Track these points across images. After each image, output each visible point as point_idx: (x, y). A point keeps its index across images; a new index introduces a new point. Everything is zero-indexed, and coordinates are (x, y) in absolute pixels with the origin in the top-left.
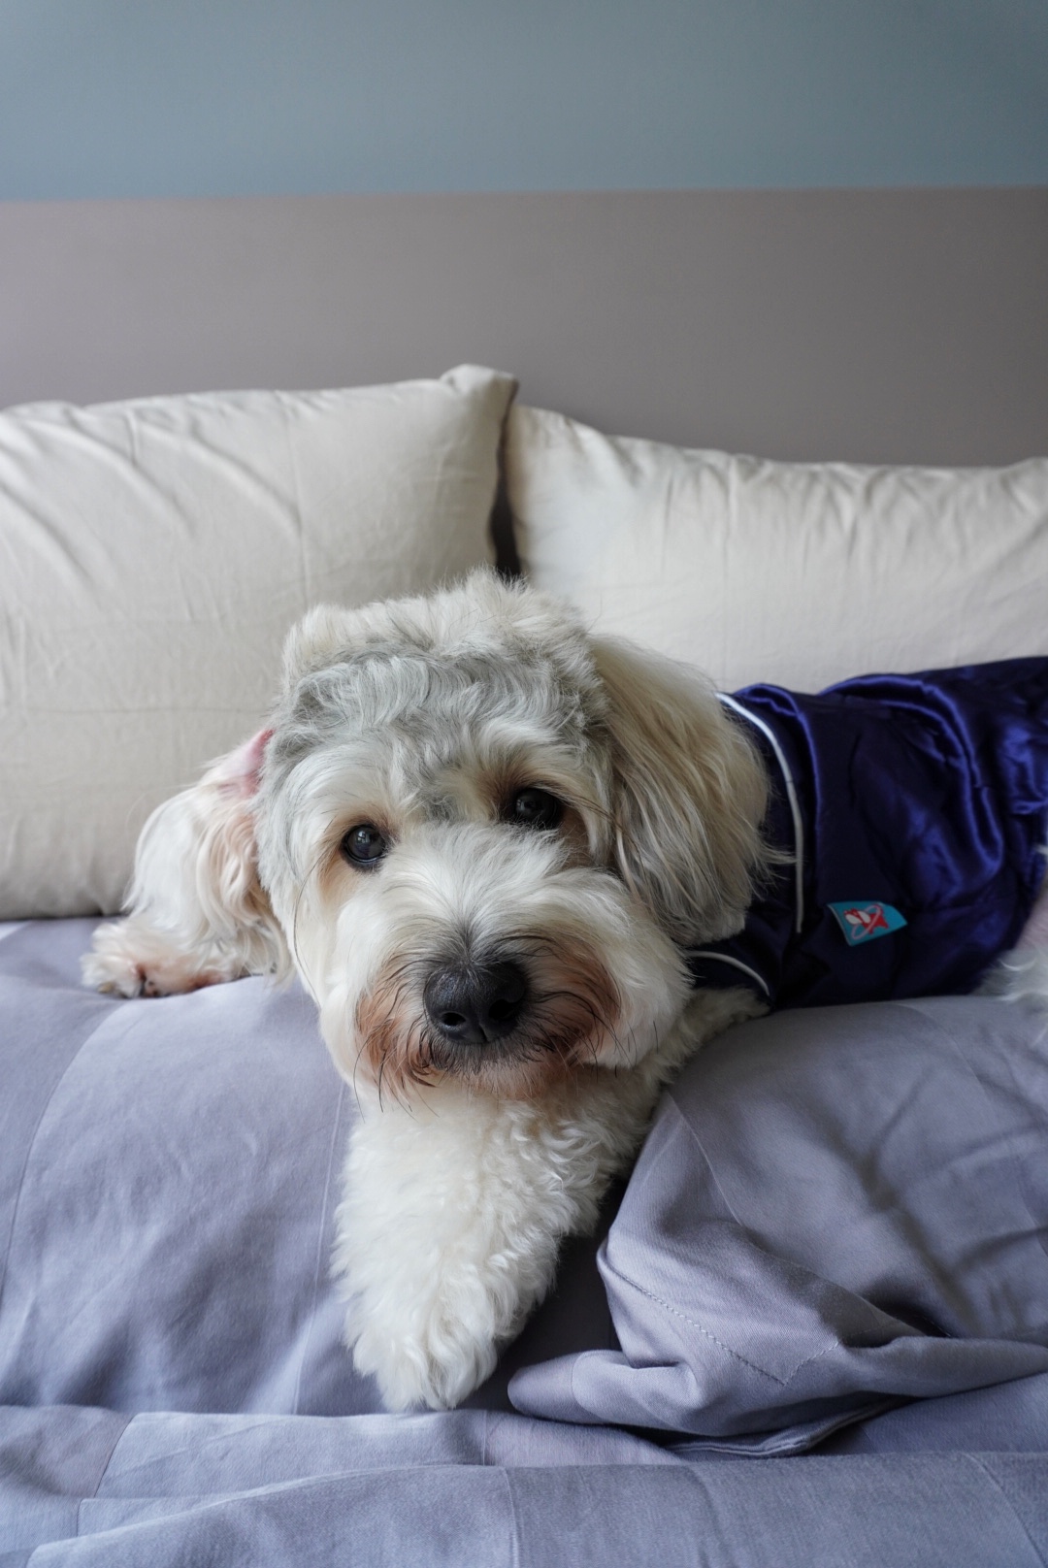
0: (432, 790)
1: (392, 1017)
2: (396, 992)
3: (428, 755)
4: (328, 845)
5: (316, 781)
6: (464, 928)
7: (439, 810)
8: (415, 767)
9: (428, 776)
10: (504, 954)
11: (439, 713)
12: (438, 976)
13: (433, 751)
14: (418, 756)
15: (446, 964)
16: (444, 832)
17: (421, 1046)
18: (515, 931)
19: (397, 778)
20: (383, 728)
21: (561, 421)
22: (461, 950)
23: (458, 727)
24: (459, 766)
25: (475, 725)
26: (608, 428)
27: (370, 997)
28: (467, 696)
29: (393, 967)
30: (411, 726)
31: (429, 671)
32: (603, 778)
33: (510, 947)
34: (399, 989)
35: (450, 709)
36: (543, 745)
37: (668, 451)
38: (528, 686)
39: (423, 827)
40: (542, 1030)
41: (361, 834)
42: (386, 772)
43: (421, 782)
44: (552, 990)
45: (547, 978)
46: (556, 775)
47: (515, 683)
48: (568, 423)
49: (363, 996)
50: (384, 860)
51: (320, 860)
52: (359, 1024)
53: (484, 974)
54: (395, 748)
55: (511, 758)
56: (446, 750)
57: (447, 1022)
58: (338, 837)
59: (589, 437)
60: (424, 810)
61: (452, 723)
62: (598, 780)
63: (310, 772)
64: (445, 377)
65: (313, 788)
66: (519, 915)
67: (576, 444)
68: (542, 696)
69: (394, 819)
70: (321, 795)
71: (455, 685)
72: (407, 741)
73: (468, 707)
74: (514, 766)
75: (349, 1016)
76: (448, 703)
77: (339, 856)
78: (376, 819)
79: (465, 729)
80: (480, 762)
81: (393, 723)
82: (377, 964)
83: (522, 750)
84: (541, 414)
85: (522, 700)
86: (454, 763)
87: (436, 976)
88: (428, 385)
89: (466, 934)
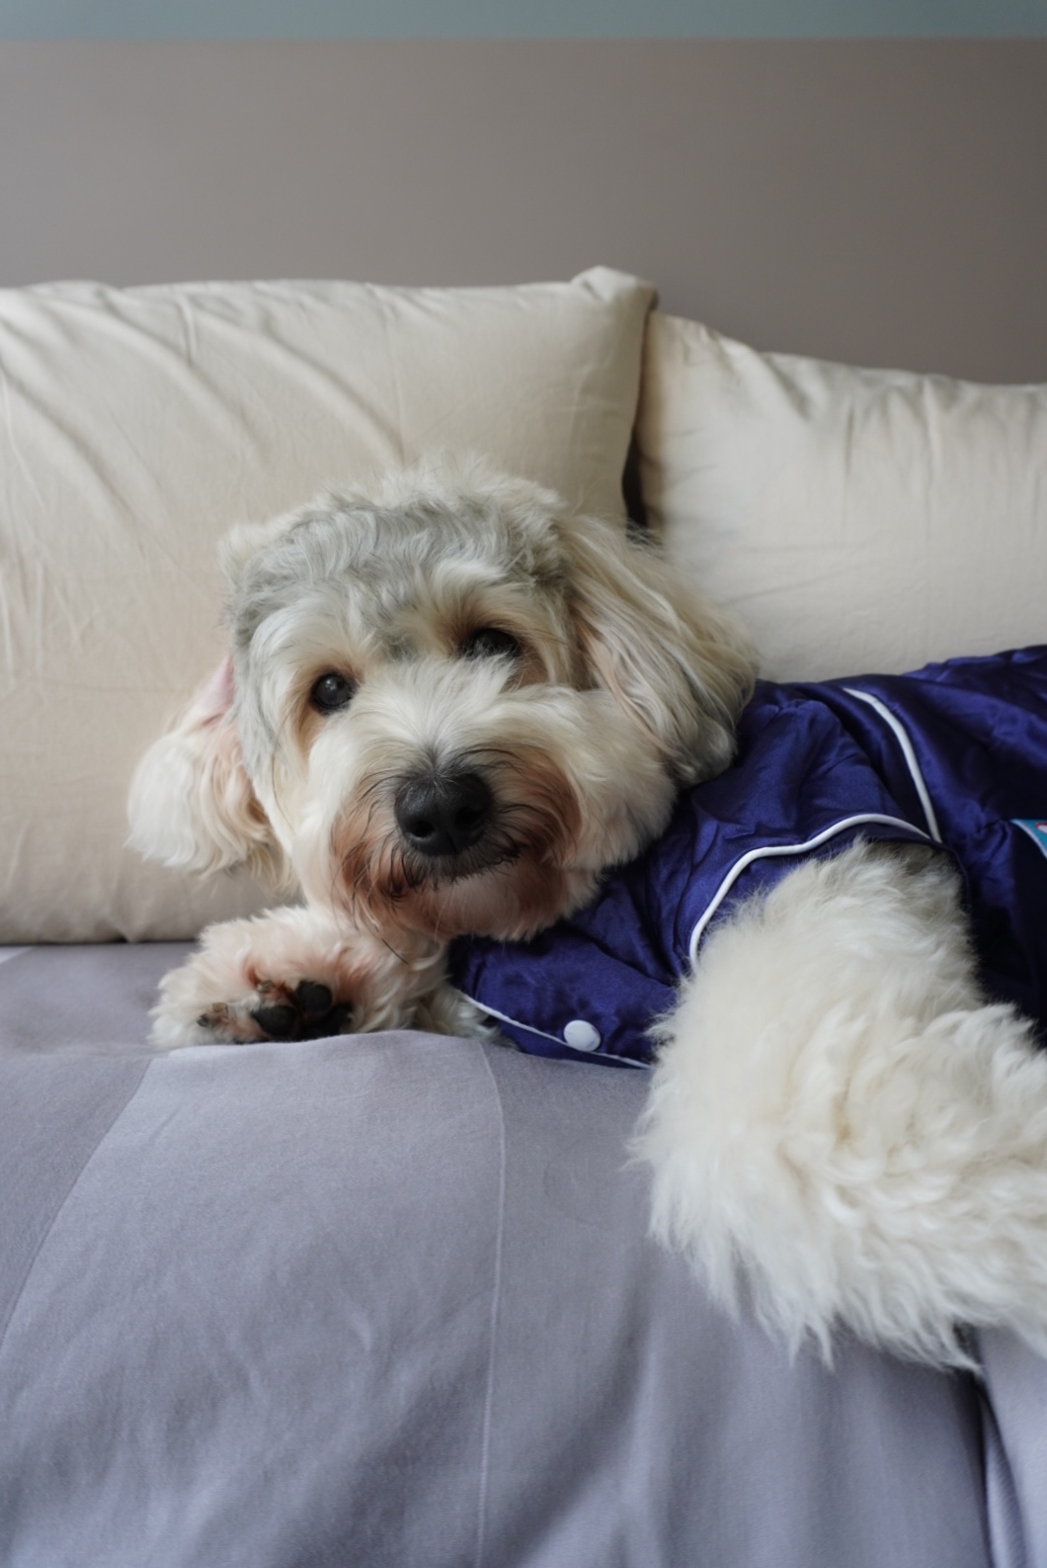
0: (391, 630)
1: (367, 837)
2: (368, 810)
3: (385, 596)
4: (298, 696)
5: (277, 635)
6: (429, 749)
7: (398, 648)
8: (373, 609)
9: (386, 617)
10: (469, 767)
11: (392, 557)
12: (405, 790)
13: (388, 591)
14: (375, 598)
15: (414, 779)
16: (406, 670)
17: (392, 862)
18: (476, 746)
19: (355, 618)
20: (337, 577)
21: (703, 333)
22: (428, 767)
23: (411, 569)
24: (415, 607)
25: (427, 567)
26: (761, 345)
27: (344, 817)
28: (419, 540)
29: (365, 789)
30: (365, 572)
31: (377, 520)
32: (557, 613)
33: (471, 760)
34: (372, 806)
35: (402, 553)
36: (495, 584)
37: (841, 372)
38: (477, 534)
39: (386, 667)
40: (509, 837)
41: (328, 682)
42: (344, 620)
43: (379, 621)
44: (515, 801)
45: (510, 790)
46: (509, 613)
47: (463, 530)
48: (711, 335)
49: (338, 819)
50: (351, 701)
51: (292, 712)
52: (334, 848)
53: (448, 783)
54: (351, 594)
55: (464, 599)
56: (402, 591)
57: (418, 834)
58: (306, 684)
59: (739, 353)
60: (384, 651)
61: (405, 566)
62: (553, 617)
63: (271, 629)
64: (577, 281)
65: (277, 642)
66: (479, 730)
67: (723, 359)
68: (491, 540)
69: (356, 663)
70: (284, 648)
71: (404, 530)
72: (362, 586)
73: (419, 550)
74: (468, 608)
75: (324, 842)
76: (401, 547)
77: (310, 709)
78: (339, 666)
79: (418, 572)
80: (435, 605)
81: (345, 572)
82: (349, 786)
83: (473, 591)
84: (678, 323)
85: (470, 544)
86: (411, 604)
87: (405, 789)
88: (559, 288)
89: (432, 754)
